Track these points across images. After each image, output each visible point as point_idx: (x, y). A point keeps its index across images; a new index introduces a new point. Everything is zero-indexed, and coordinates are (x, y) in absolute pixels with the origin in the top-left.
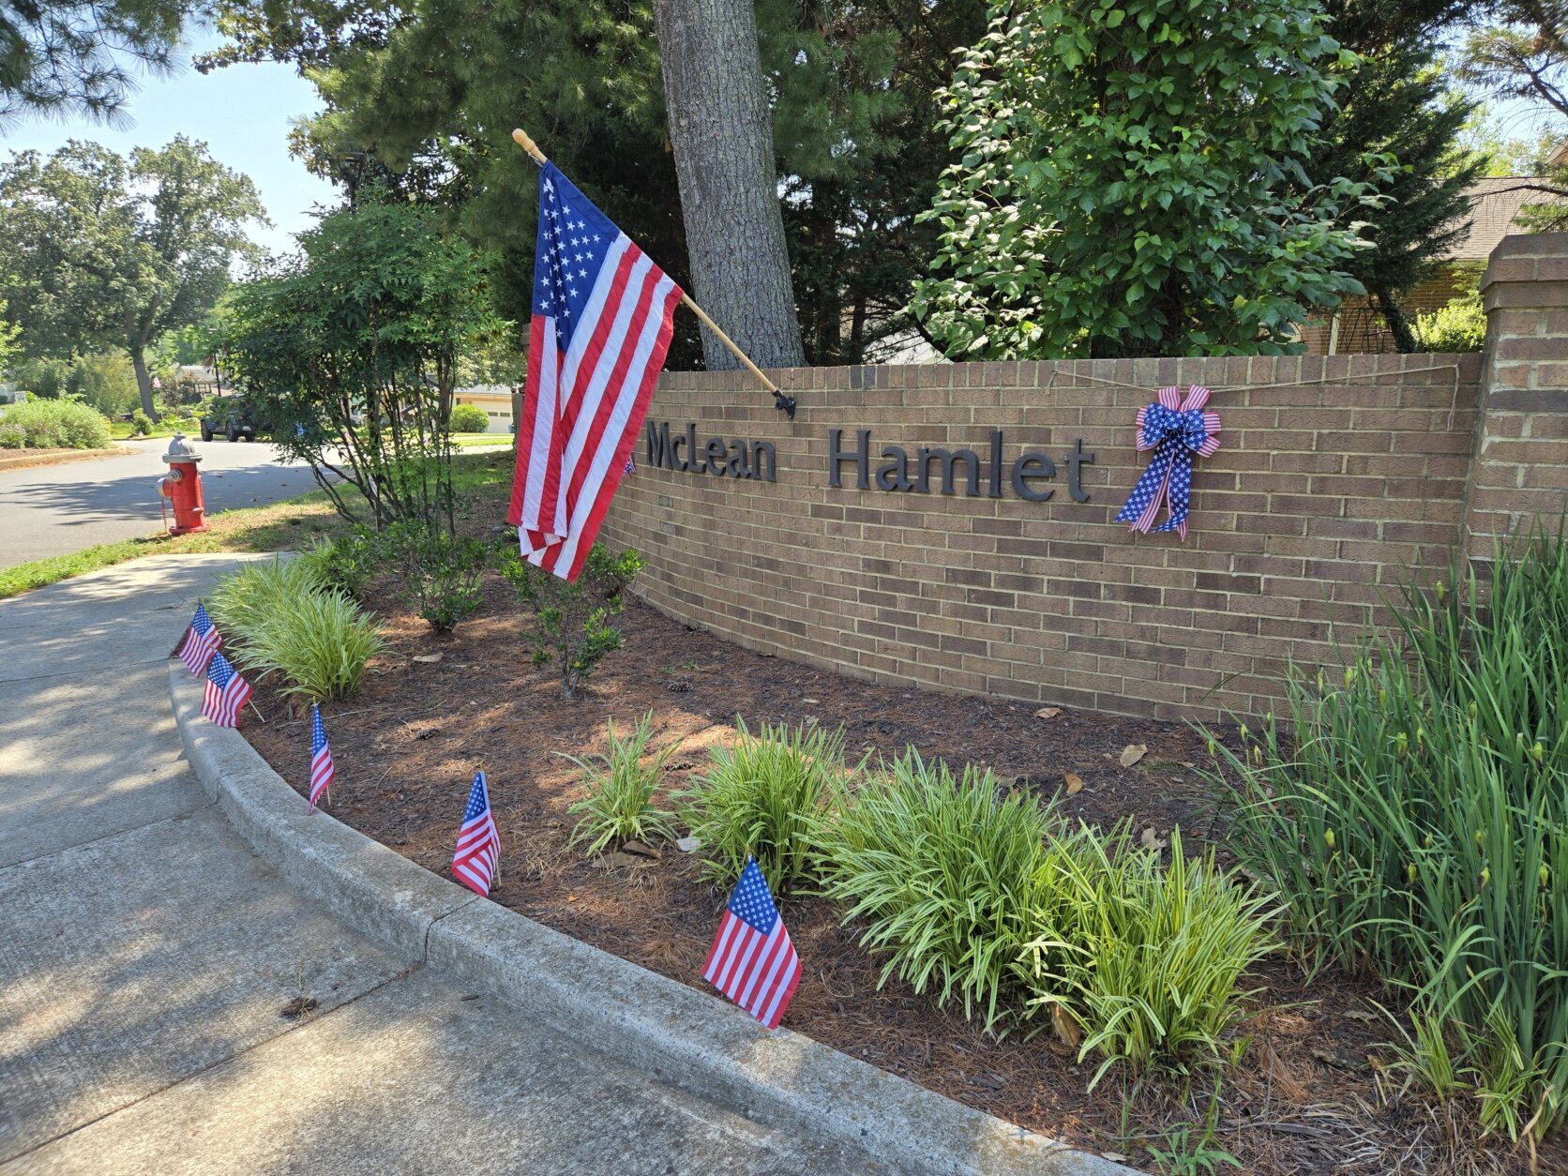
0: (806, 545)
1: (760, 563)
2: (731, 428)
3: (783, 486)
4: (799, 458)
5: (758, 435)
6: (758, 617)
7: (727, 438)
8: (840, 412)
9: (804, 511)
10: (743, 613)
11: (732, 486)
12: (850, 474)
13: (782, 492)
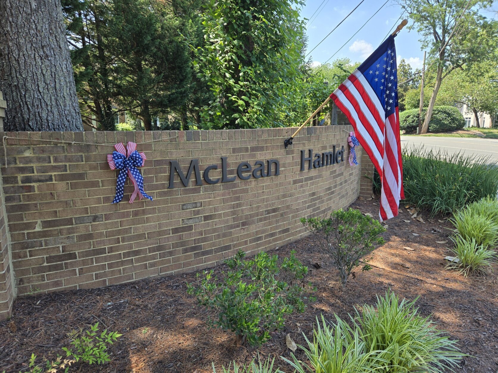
0: (291, 196)
1: (268, 212)
2: (254, 156)
3: (281, 176)
4: (289, 163)
5: (269, 157)
6: (266, 237)
7: (251, 161)
8: (304, 144)
9: (290, 184)
10: (259, 239)
11: (253, 183)
12: (306, 165)
13: (281, 178)
